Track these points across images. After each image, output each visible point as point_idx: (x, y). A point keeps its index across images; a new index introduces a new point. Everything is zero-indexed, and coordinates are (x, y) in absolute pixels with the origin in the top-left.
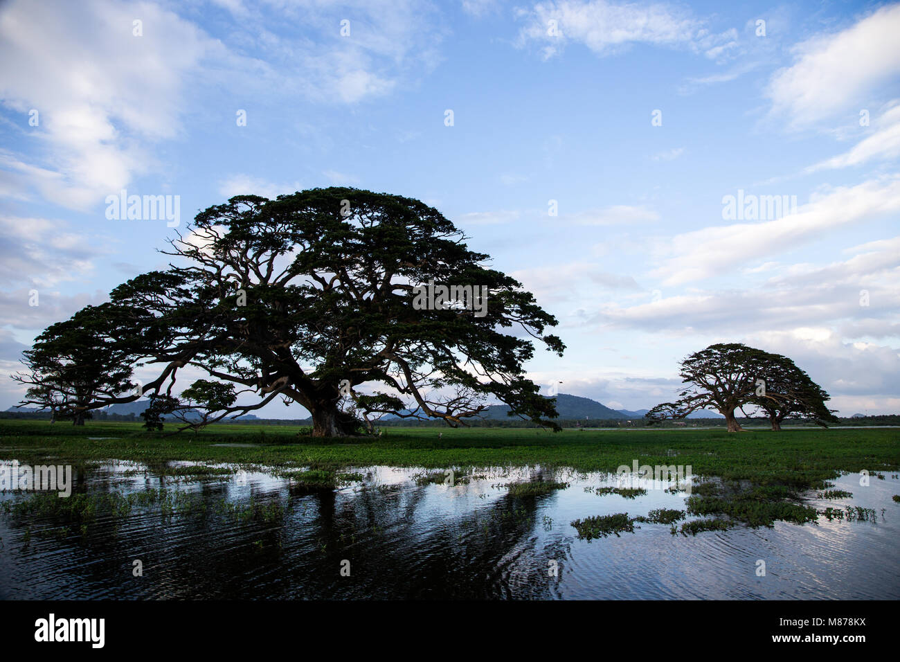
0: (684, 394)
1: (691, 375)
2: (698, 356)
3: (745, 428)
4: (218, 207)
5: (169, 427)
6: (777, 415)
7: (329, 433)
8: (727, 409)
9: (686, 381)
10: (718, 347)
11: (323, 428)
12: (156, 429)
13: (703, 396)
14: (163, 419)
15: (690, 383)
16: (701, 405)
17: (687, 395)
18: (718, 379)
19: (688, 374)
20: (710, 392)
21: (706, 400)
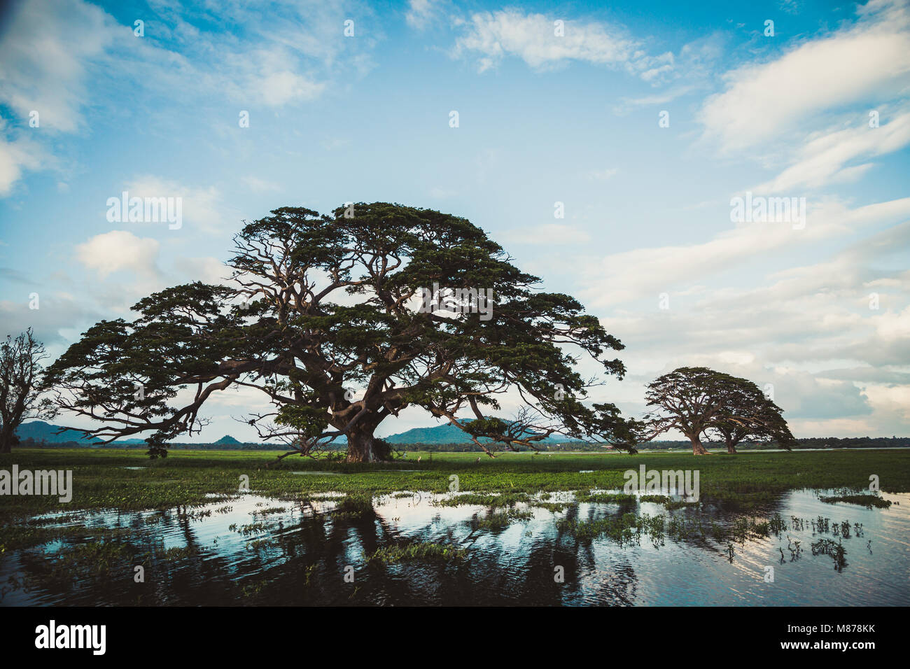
0: (648, 417)
1: (655, 398)
2: (663, 379)
3: (711, 451)
4: (270, 219)
5: (172, 453)
6: (733, 438)
7: (366, 459)
8: (693, 432)
9: (649, 404)
10: (685, 370)
11: (360, 453)
12: (160, 457)
13: (667, 420)
14: (169, 445)
15: (655, 406)
16: (664, 428)
17: (651, 418)
18: (683, 401)
19: (653, 397)
20: (675, 414)
21: (669, 424)
